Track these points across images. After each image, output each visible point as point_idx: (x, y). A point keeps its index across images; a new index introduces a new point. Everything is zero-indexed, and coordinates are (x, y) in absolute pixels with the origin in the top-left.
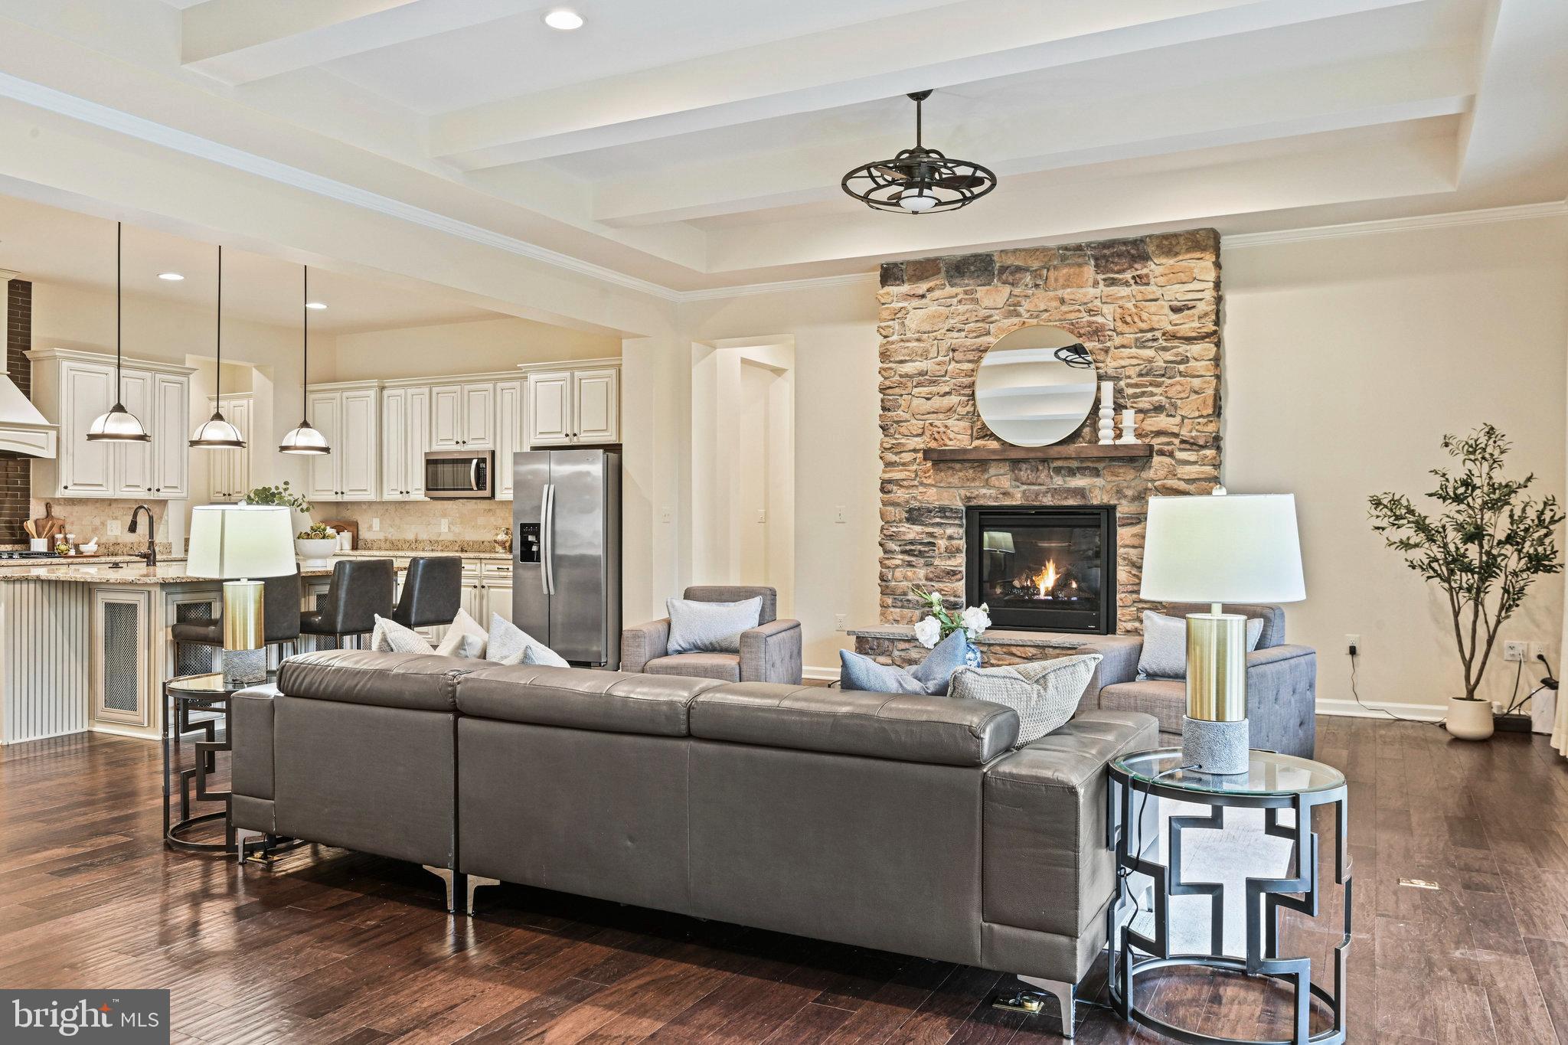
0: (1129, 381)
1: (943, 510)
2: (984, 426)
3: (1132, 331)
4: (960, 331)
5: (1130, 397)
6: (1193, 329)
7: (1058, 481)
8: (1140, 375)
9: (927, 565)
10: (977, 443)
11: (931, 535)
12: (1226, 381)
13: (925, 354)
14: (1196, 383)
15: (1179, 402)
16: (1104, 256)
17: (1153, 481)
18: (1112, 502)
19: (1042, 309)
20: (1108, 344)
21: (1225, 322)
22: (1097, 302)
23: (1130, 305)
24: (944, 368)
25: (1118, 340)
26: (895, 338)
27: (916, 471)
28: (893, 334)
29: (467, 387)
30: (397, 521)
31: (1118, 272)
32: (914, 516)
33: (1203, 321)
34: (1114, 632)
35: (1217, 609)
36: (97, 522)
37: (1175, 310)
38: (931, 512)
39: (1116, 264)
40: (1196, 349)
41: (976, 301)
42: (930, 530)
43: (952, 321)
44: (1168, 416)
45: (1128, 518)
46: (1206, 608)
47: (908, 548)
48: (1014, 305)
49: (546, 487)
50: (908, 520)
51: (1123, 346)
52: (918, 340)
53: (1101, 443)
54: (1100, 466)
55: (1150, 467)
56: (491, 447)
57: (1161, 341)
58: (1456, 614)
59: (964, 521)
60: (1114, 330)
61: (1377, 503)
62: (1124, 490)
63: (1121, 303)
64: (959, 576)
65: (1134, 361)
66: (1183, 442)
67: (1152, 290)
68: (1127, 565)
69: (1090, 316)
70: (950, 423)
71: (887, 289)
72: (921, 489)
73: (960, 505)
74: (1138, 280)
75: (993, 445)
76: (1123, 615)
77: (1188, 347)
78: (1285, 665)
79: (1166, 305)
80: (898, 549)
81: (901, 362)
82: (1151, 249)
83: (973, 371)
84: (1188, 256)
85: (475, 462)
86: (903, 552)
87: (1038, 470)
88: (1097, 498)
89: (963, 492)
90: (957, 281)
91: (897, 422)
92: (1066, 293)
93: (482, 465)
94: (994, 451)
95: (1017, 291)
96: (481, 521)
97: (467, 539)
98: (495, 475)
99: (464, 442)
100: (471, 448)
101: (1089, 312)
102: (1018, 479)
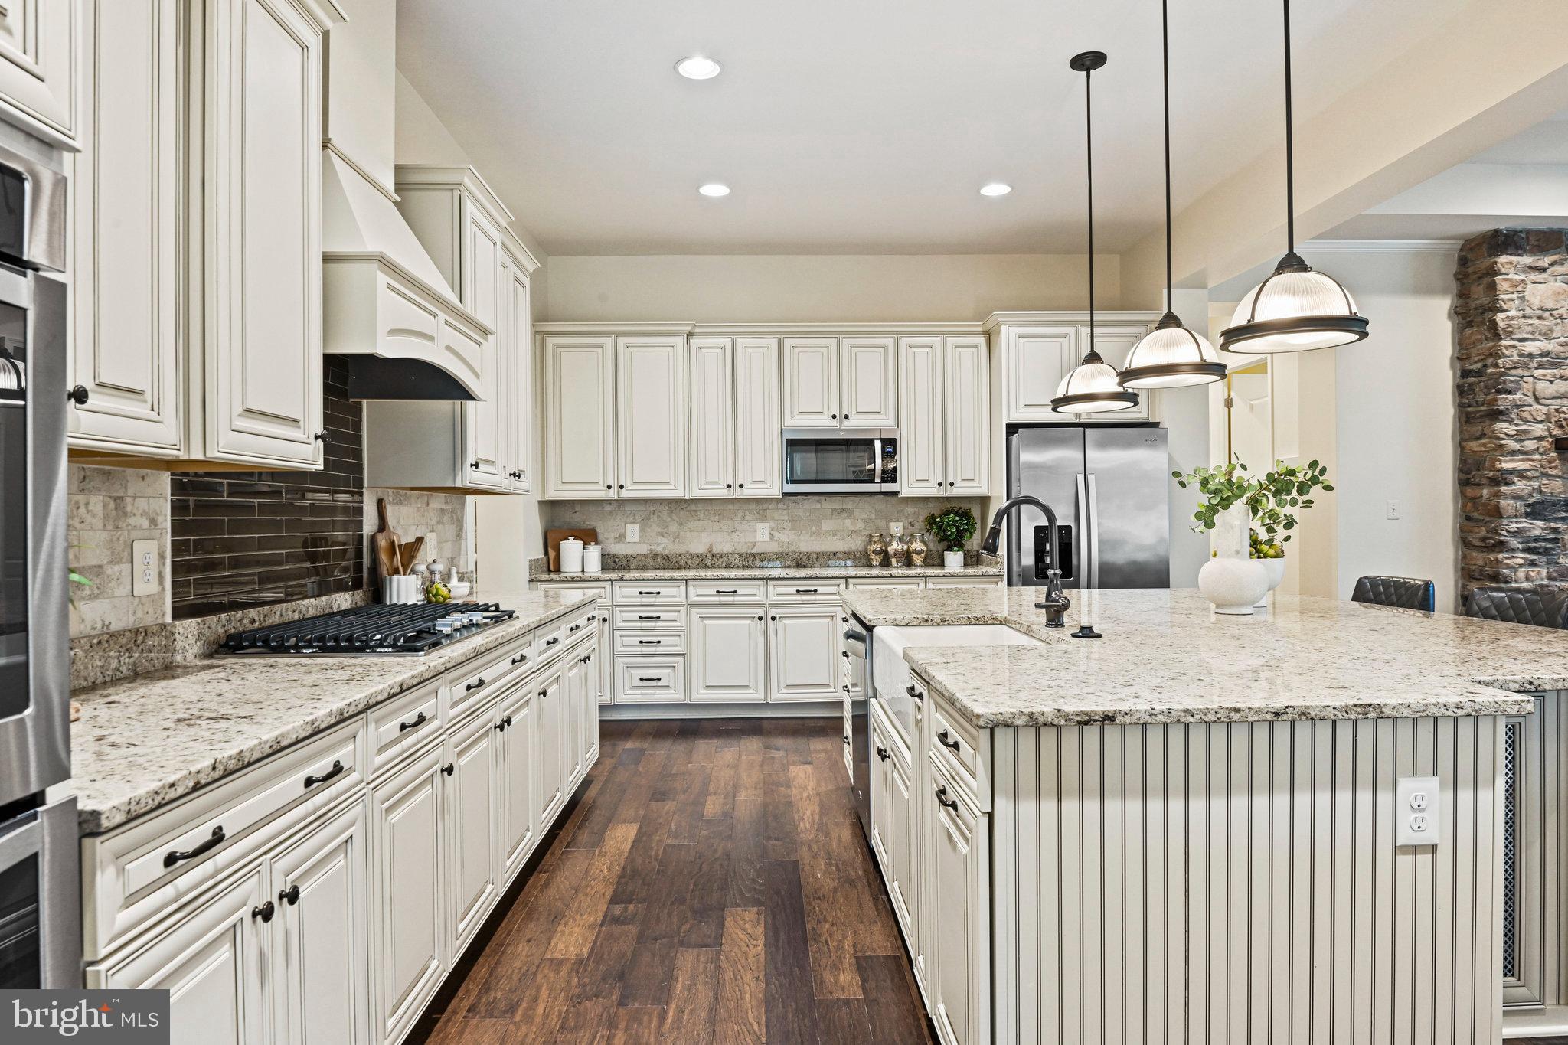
1: (1566, 504)
9: (1550, 563)
11: (1554, 530)
13: (1547, 335)
26: (1515, 312)
27: (1540, 461)
28: (1512, 308)
30: (674, 527)
32: (1537, 510)
38: (1555, 505)
42: (1554, 525)
47: (1532, 545)
49: (1081, 477)
50: (1528, 515)
52: (1540, 318)
56: (891, 425)
71: (1507, 258)
72: (1544, 481)
80: (1520, 547)
81: (1523, 340)
85: (877, 443)
86: (1529, 550)
91: (1519, 407)
98: (902, 462)
99: (846, 417)
100: (857, 424)
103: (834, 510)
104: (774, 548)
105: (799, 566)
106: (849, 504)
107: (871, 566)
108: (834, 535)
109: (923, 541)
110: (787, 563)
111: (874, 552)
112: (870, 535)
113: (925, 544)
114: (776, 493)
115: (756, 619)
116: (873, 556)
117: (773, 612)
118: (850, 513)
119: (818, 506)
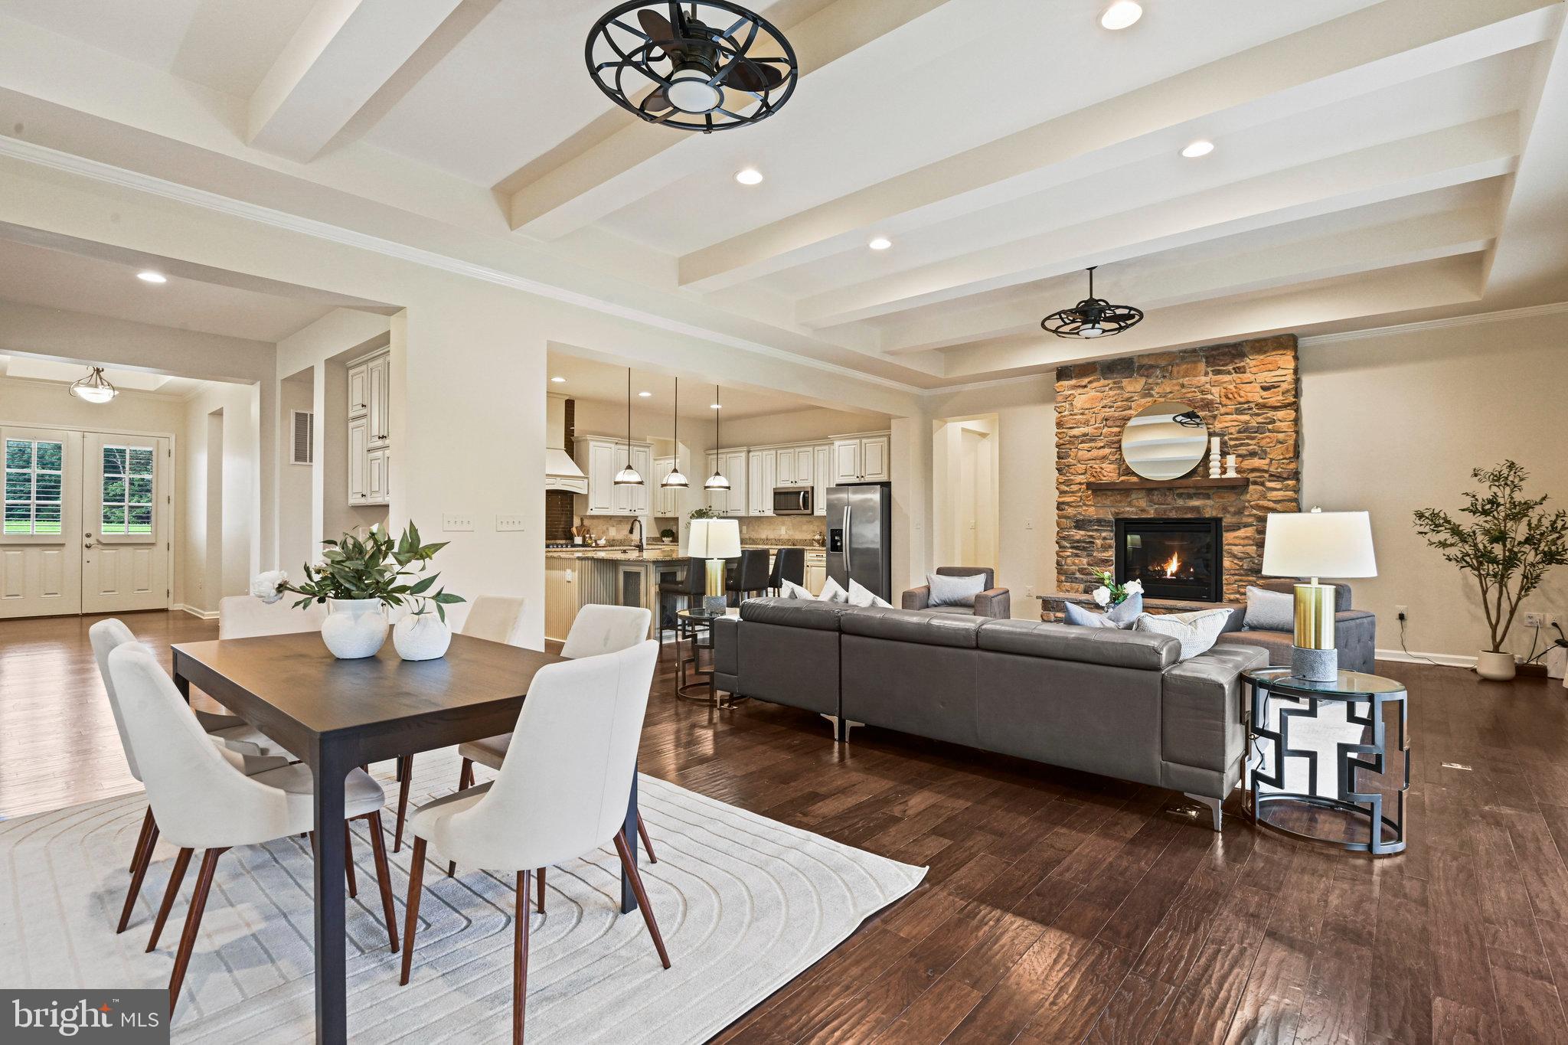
0: (1230, 436)
1: (1099, 522)
2: (1128, 467)
3: (1233, 403)
4: (1110, 407)
5: (1232, 447)
6: (1279, 401)
7: (1180, 502)
8: (1239, 432)
9: (1089, 556)
10: (1122, 478)
11: (1091, 536)
12: (1302, 434)
13: (1087, 423)
14: (1281, 436)
15: (1268, 449)
16: (1213, 356)
17: (1249, 501)
18: (1219, 516)
19: (1168, 391)
20: (1216, 413)
21: (1301, 396)
22: (1208, 386)
23: (1231, 387)
24: (1100, 431)
25: (1223, 410)
26: (1066, 413)
27: (1081, 497)
28: (1065, 410)
29: (798, 450)
30: (756, 528)
31: (1223, 366)
32: (1080, 525)
33: (1286, 395)
34: (1221, 600)
35: (1315, 582)
36: (605, 528)
37: (1264, 389)
38: (1091, 522)
39: (1221, 360)
40: (1280, 414)
41: (1121, 388)
42: (1091, 533)
43: (1105, 401)
44: (1260, 458)
45: (1230, 526)
46: (1308, 581)
47: (1075, 545)
48: (1149, 390)
49: (846, 508)
51: (1227, 414)
52: (1082, 414)
53: (1211, 477)
54: (1211, 492)
55: (1247, 493)
56: (811, 484)
57: (1254, 410)
58: (1485, 593)
59: (1114, 528)
60: (1220, 403)
61: (1420, 515)
62: (1228, 508)
63: (1225, 385)
64: (1110, 563)
65: (1235, 423)
66: (1271, 475)
67: (1247, 377)
68: (1230, 557)
69: (1203, 395)
70: (1104, 465)
71: (1061, 383)
72: (1085, 508)
73: (1111, 517)
74: (1238, 371)
75: (1134, 479)
76: (1228, 590)
77: (1275, 413)
78: (1352, 623)
79: (1258, 386)
80: (1068, 545)
81: (1071, 428)
82: (1246, 349)
83: (1120, 432)
84: (1274, 353)
85: (802, 493)
86: (1072, 548)
87: (1166, 495)
88: (1209, 513)
89: (1113, 510)
90: (1109, 376)
91: (1068, 466)
92: (1186, 381)
93: (806, 495)
94: (1134, 483)
95: (1150, 381)
96: (805, 527)
97: (796, 538)
98: (816, 501)
99: (796, 482)
100: (799, 485)
101: (1202, 392)
102: (1151, 501)
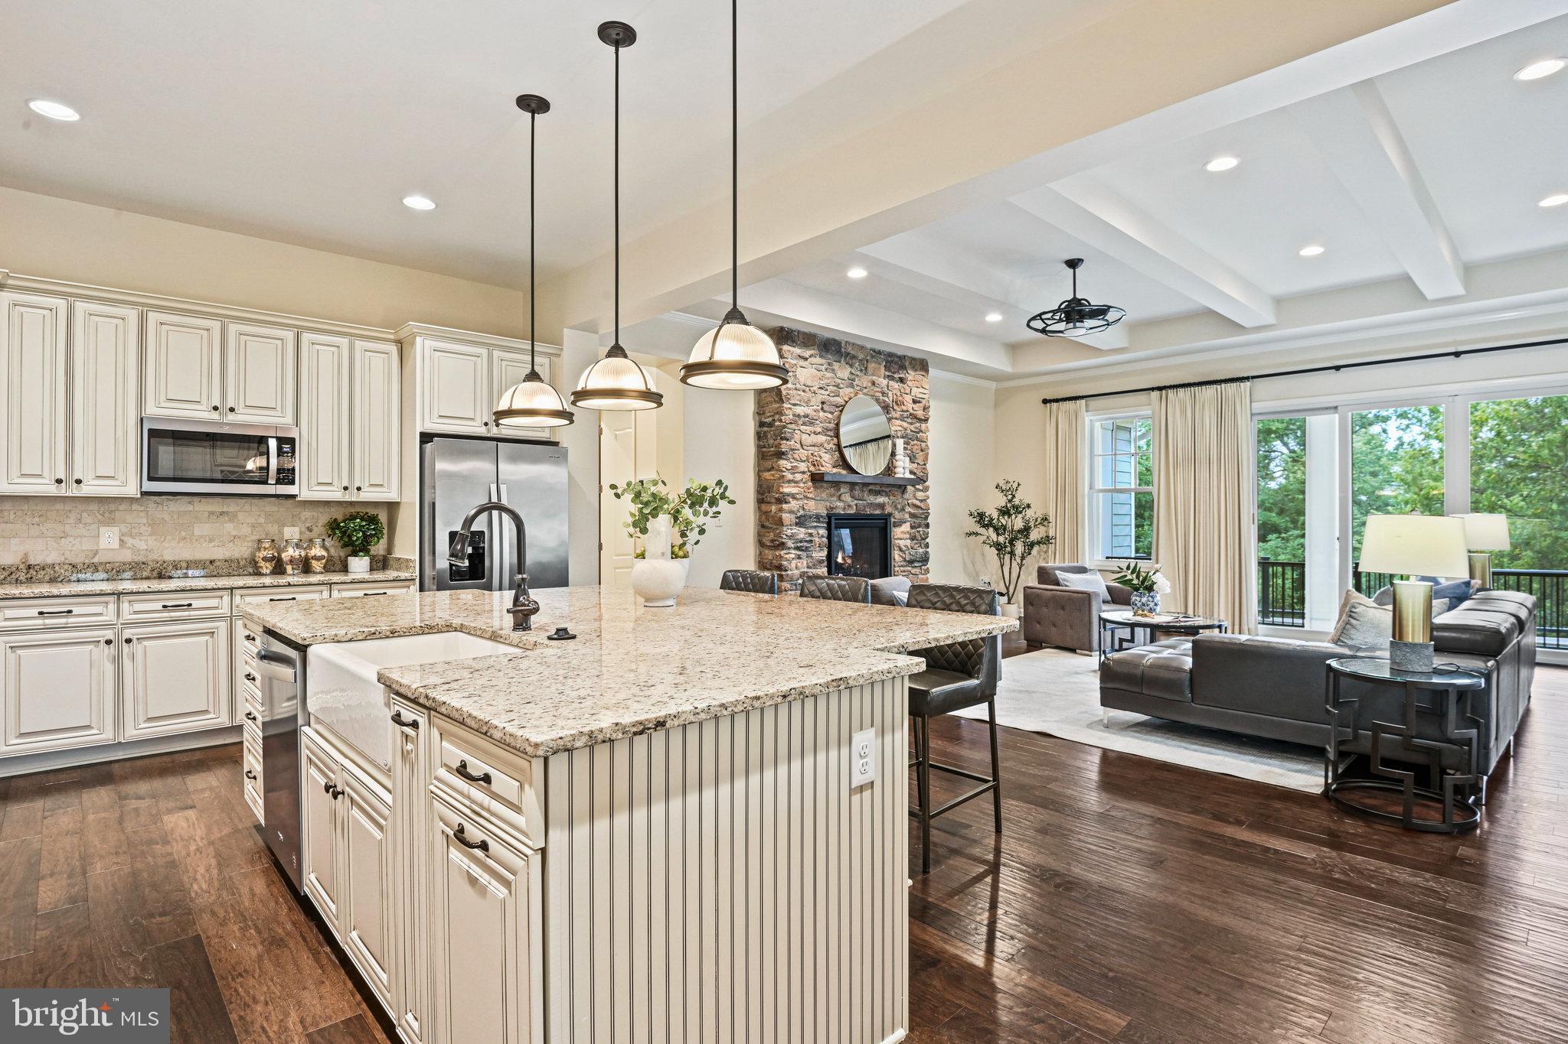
1: (818, 517)
2: (839, 459)
3: (899, 410)
4: (826, 390)
7: (872, 499)
8: (903, 437)
9: (807, 557)
10: (835, 470)
11: (811, 535)
13: (808, 403)
14: (924, 445)
15: (917, 455)
16: (888, 361)
18: (891, 512)
19: (865, 386)
20: (891, 416)
22: (886, 389)
23: (898, 394)
24: (818, 414)
25: (894, 414)
26: (790, 385)
27: (803, 487)
28: (790, 382)
31: (894, 373)
32: (800, 521)
33: (926, 411)
37: (915, 402)
38: (811, 518)
39: (894, 368)
41: (833, 371)
42: (810, 531)
43: (821, 382)
44: (913, 463)
45: (897, 522)
47: (799, 545)
48: (852, 380)
50: (797, 524)
51: (896, 419)
52: (804, 391)
53: (896, 476)
54: (887, 490)
55: (907, 492)
57: (910, 419)
58: (1002, 566)
59: (827, 525)
62: (898, 505)
63: (896, 392)
65: (900, 428)
67: (906, 388)
69: (883, 396)
70: (822, 454)
72: (806, 501)
73: (824, 512)
74: (901, 380)
77: (921, 425)
79: (912, 398)
80: (793, 546)
81: (794, 405)
82: (907, 364)
83: (832, 419)
84: (921, 373)
85: (272, 442)
86: (797, 548)
87: (863, 491)
88: (888, 509)
89: (828, 504)
90: (823, 354)
91: (792, 450)
92: (874, 379)
94: (846, 476)
95: (853, 371)
98: (300, 463)
99: (232, 410)
100: (245, 419)
101: (883, 393)
102: (852, 497)
103: (212, 513)
104: (127, 556)
105: (161, 576)
106: (232, 506)
107: (258, 574)
108: (211, 540)
109: (324, 547)
110: (145, 574)
111: (265, 559)
112: (259, 541)
113: (327, 549)
114: (132, 490)
115: (102, 643)
116: (262, 564)
117: (127, 633)
118: (232, 517)
119: (191, 508)
